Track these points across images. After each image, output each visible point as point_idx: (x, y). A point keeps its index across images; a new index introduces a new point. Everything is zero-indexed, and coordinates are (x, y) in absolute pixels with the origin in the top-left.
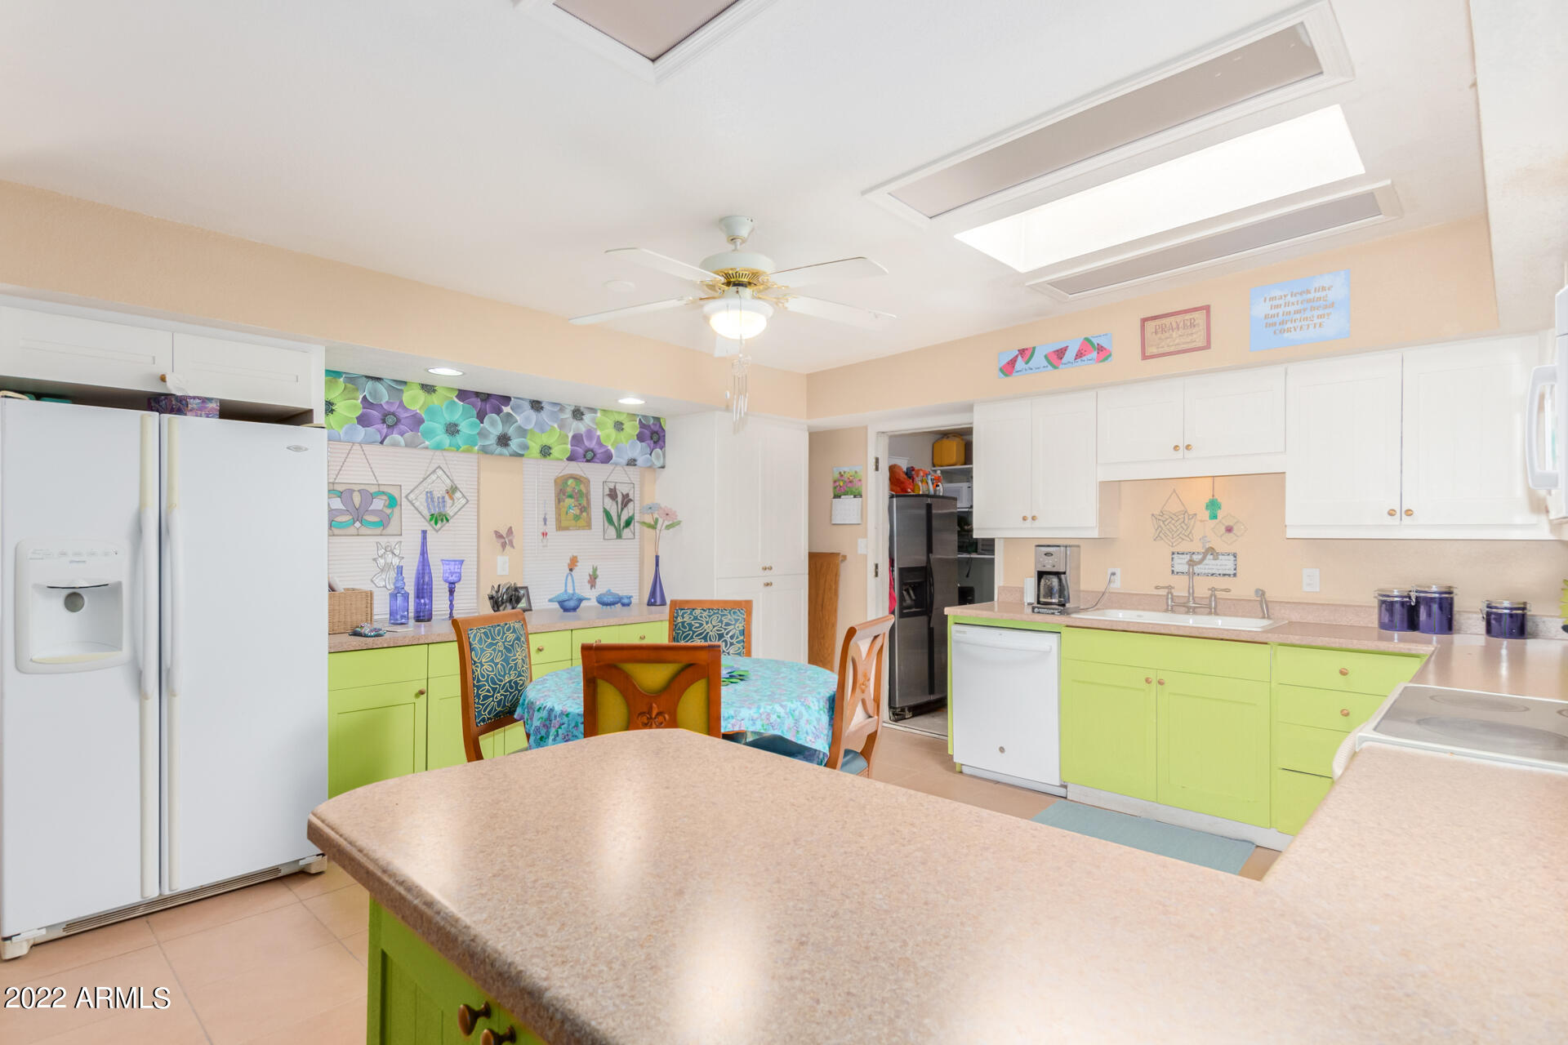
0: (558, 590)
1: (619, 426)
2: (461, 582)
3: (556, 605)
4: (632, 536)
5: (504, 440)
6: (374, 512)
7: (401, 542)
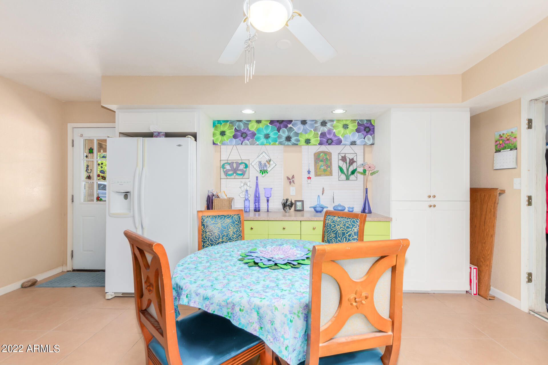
0: (314, 204)
1: (345, 126)
2: (271, 197)
3: (313, 209)
4: (356, 179)
5: (288, 139)
6: (240, 170)
7: (250, 181)
